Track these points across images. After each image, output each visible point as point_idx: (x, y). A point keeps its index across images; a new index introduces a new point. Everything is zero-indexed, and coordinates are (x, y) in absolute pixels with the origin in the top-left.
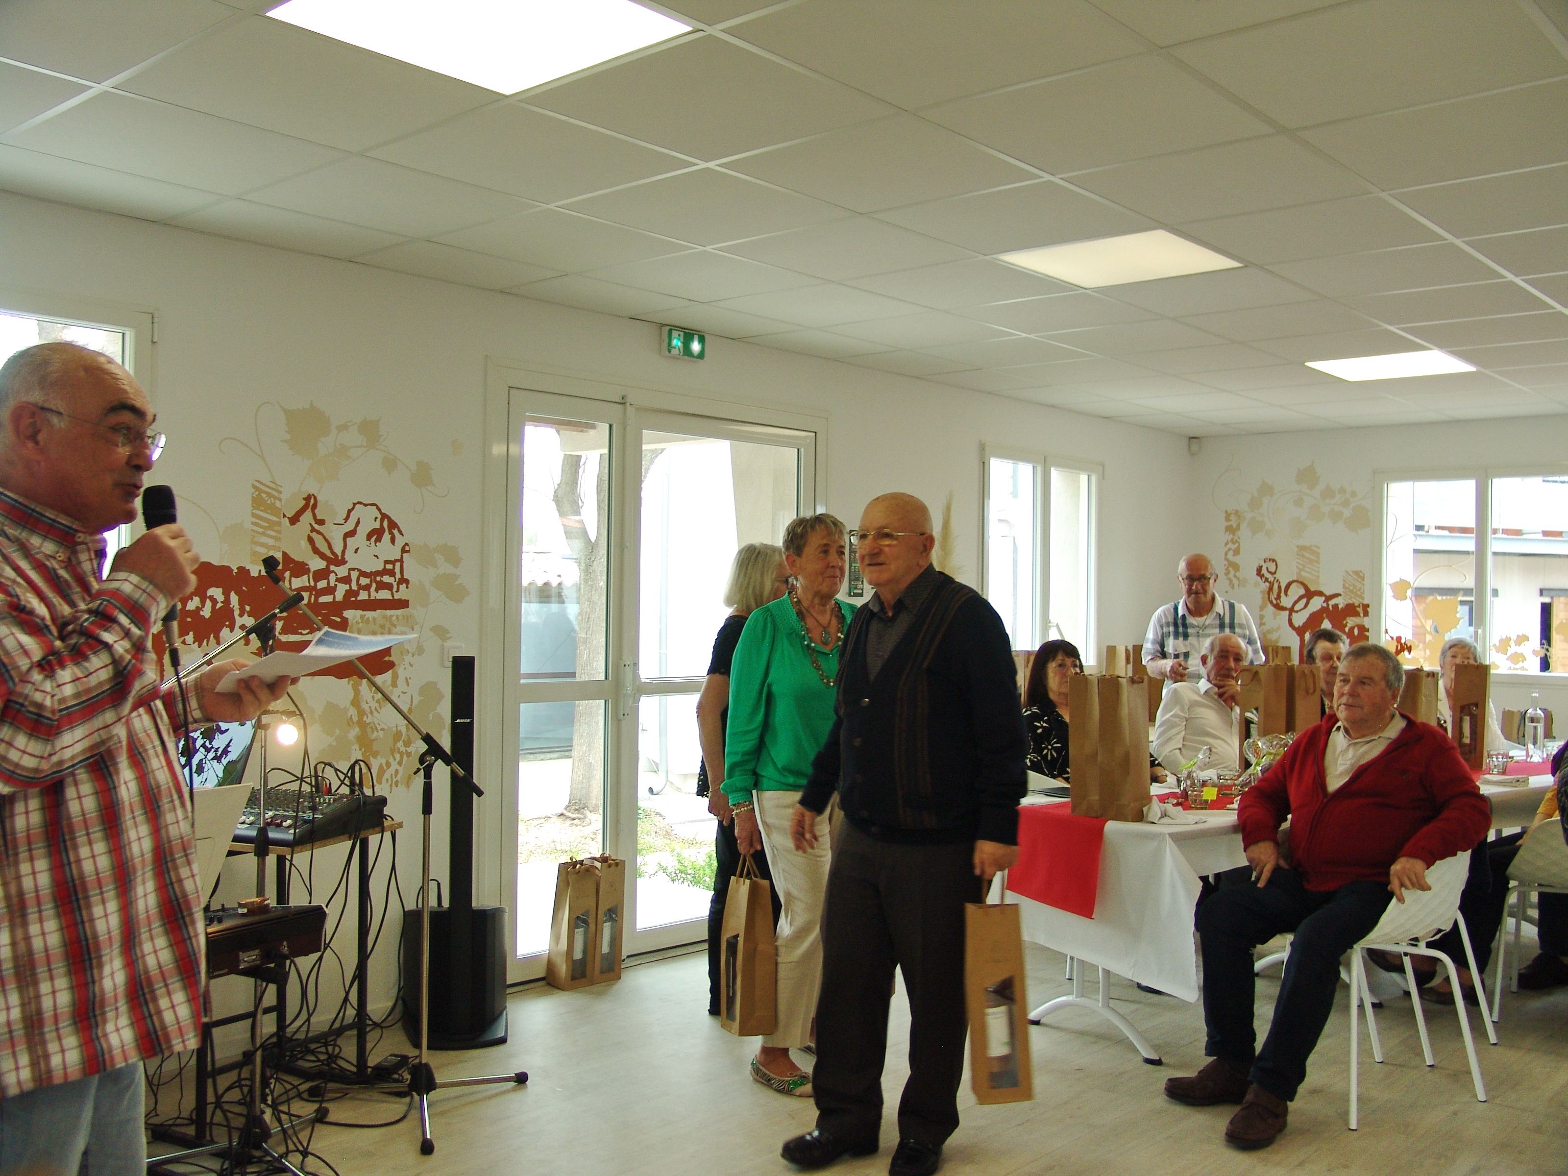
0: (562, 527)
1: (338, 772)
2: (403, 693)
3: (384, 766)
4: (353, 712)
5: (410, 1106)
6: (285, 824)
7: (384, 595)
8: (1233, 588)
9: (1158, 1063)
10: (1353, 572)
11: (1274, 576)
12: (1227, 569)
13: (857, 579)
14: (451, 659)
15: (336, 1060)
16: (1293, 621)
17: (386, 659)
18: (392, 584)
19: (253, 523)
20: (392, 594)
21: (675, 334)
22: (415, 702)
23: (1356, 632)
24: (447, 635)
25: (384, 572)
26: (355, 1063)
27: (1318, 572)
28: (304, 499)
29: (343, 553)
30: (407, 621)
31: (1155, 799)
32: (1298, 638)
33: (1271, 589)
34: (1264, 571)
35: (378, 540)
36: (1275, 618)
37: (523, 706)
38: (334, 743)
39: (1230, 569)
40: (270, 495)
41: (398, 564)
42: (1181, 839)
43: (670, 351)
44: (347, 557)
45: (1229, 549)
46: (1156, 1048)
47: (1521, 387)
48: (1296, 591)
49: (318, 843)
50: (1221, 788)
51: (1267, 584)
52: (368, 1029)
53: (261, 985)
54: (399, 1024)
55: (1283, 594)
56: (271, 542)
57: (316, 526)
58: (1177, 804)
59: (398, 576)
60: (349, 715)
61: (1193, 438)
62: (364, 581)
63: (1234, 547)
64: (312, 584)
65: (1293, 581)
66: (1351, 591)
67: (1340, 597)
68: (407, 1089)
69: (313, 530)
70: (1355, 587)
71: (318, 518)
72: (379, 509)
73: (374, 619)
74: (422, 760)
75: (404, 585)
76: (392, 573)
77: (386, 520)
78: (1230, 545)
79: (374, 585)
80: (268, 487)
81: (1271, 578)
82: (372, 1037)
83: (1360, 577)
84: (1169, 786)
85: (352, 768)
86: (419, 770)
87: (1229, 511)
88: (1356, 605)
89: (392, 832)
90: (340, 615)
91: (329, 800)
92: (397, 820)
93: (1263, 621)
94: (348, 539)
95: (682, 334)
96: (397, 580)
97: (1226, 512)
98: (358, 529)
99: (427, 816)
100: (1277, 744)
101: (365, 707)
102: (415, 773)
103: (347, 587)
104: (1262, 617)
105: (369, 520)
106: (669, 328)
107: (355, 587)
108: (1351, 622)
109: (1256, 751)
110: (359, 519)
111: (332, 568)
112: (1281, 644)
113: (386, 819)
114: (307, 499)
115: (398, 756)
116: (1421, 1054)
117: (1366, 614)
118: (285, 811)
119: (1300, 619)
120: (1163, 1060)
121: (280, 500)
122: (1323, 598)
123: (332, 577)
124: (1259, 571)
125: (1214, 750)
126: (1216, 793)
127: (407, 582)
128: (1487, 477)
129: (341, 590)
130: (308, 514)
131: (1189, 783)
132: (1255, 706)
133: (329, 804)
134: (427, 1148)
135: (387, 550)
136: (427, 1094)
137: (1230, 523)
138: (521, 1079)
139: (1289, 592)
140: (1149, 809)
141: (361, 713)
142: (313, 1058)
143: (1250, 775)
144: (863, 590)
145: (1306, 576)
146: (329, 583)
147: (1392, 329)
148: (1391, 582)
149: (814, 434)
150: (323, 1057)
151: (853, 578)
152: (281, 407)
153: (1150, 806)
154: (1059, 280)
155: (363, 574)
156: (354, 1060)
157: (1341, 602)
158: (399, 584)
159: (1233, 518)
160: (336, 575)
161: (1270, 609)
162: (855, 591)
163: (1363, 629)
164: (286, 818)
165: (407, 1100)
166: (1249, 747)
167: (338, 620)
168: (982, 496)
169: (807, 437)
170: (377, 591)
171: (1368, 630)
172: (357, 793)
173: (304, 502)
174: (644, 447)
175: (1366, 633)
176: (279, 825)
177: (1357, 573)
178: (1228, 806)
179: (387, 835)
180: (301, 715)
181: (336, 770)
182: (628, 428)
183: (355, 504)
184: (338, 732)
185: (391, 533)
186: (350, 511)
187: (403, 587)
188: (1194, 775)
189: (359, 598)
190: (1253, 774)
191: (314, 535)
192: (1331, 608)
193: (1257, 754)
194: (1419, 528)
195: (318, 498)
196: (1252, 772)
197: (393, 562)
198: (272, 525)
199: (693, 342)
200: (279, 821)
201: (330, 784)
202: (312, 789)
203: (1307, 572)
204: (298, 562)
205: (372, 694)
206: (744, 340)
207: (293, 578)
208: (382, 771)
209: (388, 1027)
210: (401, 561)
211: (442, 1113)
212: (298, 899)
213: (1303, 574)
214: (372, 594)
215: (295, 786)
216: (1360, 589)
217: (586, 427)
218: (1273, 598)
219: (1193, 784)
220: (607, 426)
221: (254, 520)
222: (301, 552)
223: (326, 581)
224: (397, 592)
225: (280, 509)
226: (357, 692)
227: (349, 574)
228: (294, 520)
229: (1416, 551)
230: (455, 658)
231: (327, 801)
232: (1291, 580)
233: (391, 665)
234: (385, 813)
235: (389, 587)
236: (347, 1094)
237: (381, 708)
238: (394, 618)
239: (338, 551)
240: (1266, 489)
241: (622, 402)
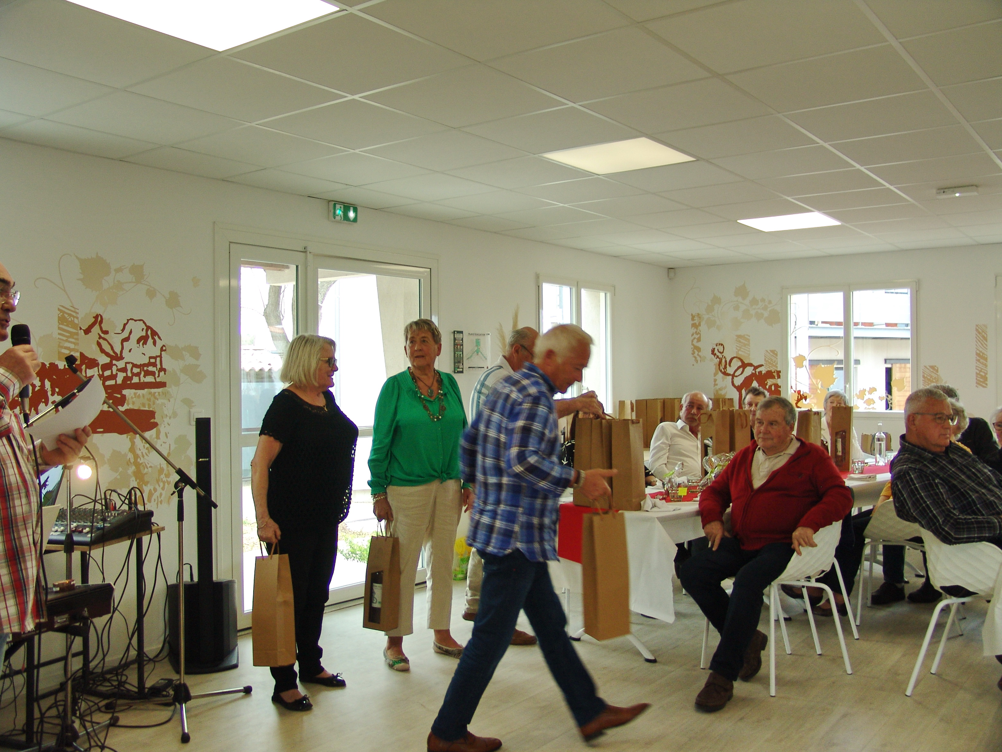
0: (270, 333)
1: (120, 496)
2: (164, 442)
3: (152, 489)
4: (130, 456)
5: (174, 711)
6: (84, 531)
7: (150, 379)
8: (697, 362)
9: (654, 661)
10: (770, 351)
11: (722, 354)
12: (693, 351)
13: (459, 362)
14: (195, 420)
15: (124, 685)
16: (735, 382)
17: (152, 421)
18: (154, 372)
19: (59, 334)
20: (155, 379)
21: (338, 206)
22: (172, 448)
23: (773, 388)
24: (193, 404)
25: (149, 364)
26: (136, 685)
27: (749, 351)
28: (94, 317)
29: (121, 352)
30: (166, 396)
31: (648, 495)
32: (738, 393)
33: (720, 362)
34: (716, 351)
35: (145, 343)
36: (723, 381)
37: (244, 449)
38: (119, 477)
39: (695, 351)
40: (70, 315)
41: (158, 359)
42: (664, 520)
43: (335, 218)
44: (124, 355)
45: (694, 338)
46: (652, 652)
47: (868, 235)
48: (736, 363)
49: (108, 543)
50: (689, 488)
51: (718, 360)
52: (145, 663)
53: (71, 638)
54: (167, 659)
55: (728, 366)
56: (72, 346)
57: (102, 335)
58: (663, 499)
59: (159, 366)
60: (128, 458)
61: (670, 268)
62: (136, 370)
63: (697, 337)
64: (101, 373)
65: (734, 357)
66: (770, 363)
67: (763, 367)
68: (171, 701)
69: (100, 337)
70: (772, 360)
71: (104, 329)
72: (144, 323)
73: (143, 395)
74: (176, 486)
75: (163, 372)
76: (154, 365)
77: (150, 330)
78: (695, 336)
79: (143, 373)
80: (68, 309)
81: (720, 356)
82: (147, 669)
83: (774, 353)
84: (657, 488)
85: (130, 493)
86: (174, 492)
87: (694, 314)
88: (773, 371)
89: (157, 533)
90: (120, 393)
91: (115, 514)
92: (161, 525)
93: (716, 383)
94: (125, 343)
95: (342, 206)
96: (158, 369)
97: (692, 314)
98: (131, 336)
99: (181, 523)
100: (724, 459)
101: (139, 453)
102: (172, 495)
103: (125, 374)
104: (715, 380)
105: (138, 331)
106: (334, 202)
107: (130, 374)
108: (770, 382)
109: (710, 464)
110: (131, 330)
111: (114, 362)
112: (728, 397)
113: (154, 525)
114: (96, 317)
115: (161, 484)
116: (814, 647)
117: (779, 377)
118: (85, 522)
119: (738, 381)
120: (657, 659)
121: (77, 318)
122: (753, 368)
123: (114, 368)
124: (713, 351)
125: (685, 464)
126: (686, 491)
127: (165, 370)
128: (850, 291)
129: (121, 377)
130: (97, 327)
131: (669, 485)
132: (710, 436)
133: (115, 516)
134: (185, 739)
135: (151, 350)
136: (185, 703)
137: (695, 322)
138: (248, 690)
139: (731, 365)
140: (644, 503)
141: (136, 457)
142: (108, 684)
143: (707, 479)
144: (463, 369)
145: (742, 354)
146: (112, 372)
147: (789, 198)
148: (794, 357)
149: (429, 270)
150: (115, 683)
151: (456, 361)
152: (77, 257)
153: (645, 502)
154: (583, 170)
155: (135, 366)
156: (136, 684)
157: (763, 370)
158: (159, 372)
159: (696, 318)
160: (117, 367)
161: (720, 375)
162: (458, 370)
163: (777, 386)
164: (85, 527)
165: (172, 708)
166: (707, 461)
167: (119, 396)
168: (538, 307)
169: (426, 272)
170: (145, 376)
171: (780, 387)
172: (133, 509)
173: (94, 319)
174: (320, 280)
175: (779, 389)
176: (81, 532)
177: (772, 351)
178: (694, 499)
179: (155, 536)
180: (94, 459)
181: (119, 494)
182: (309, 268)
183: (128, 320)
184: (121, 469)
185: (153, 338)
186: (125, 325)
187: (162, 373)
188: (673, 480)
189: (133, 382)
190: (709, 479)
191: (101, 341)
192: (757, 373)
193: (712, 466)
194: (812, 323)
195: (103, 317)
196: (708, 477)
197: (155, 358)
198: (72, 335)
199: (349, 211)
200: (80, 529)
201: (115, 503)
202: (102, 507)
203: (742, 351)
204: (91, 358)
205: (143, 444)
206: (383, 210)
207: (88, 370)
208: (151, 494)
209: (161, 660)
210: (160, 356)
211: (196, 715)
212: (95, 579)
213: (740, 353)
214: (141, 378)
215: (91, 506)
216: (775, 361)
217: (283, 268)
218: (722, 368)
219: (672, 486)
220: (295, 267)
221: (60, 332)
222: (93, 352)
223: (110, 371)
224: (159, 376)
225: (78, 324)
226: (133, 443)
227: (126, 365)
228: (87, 331)
229: (810, 337)
230: (197, 419)
231: (113, 514)
232: (733, 356)
233: (155, 425)
234: (152, 521)
235: (153, 373)
236: (131, 707)
237: (149, 452)
238: (157, 394)
239: (118, 351)
240: (716, 300)
241: (305, 251)
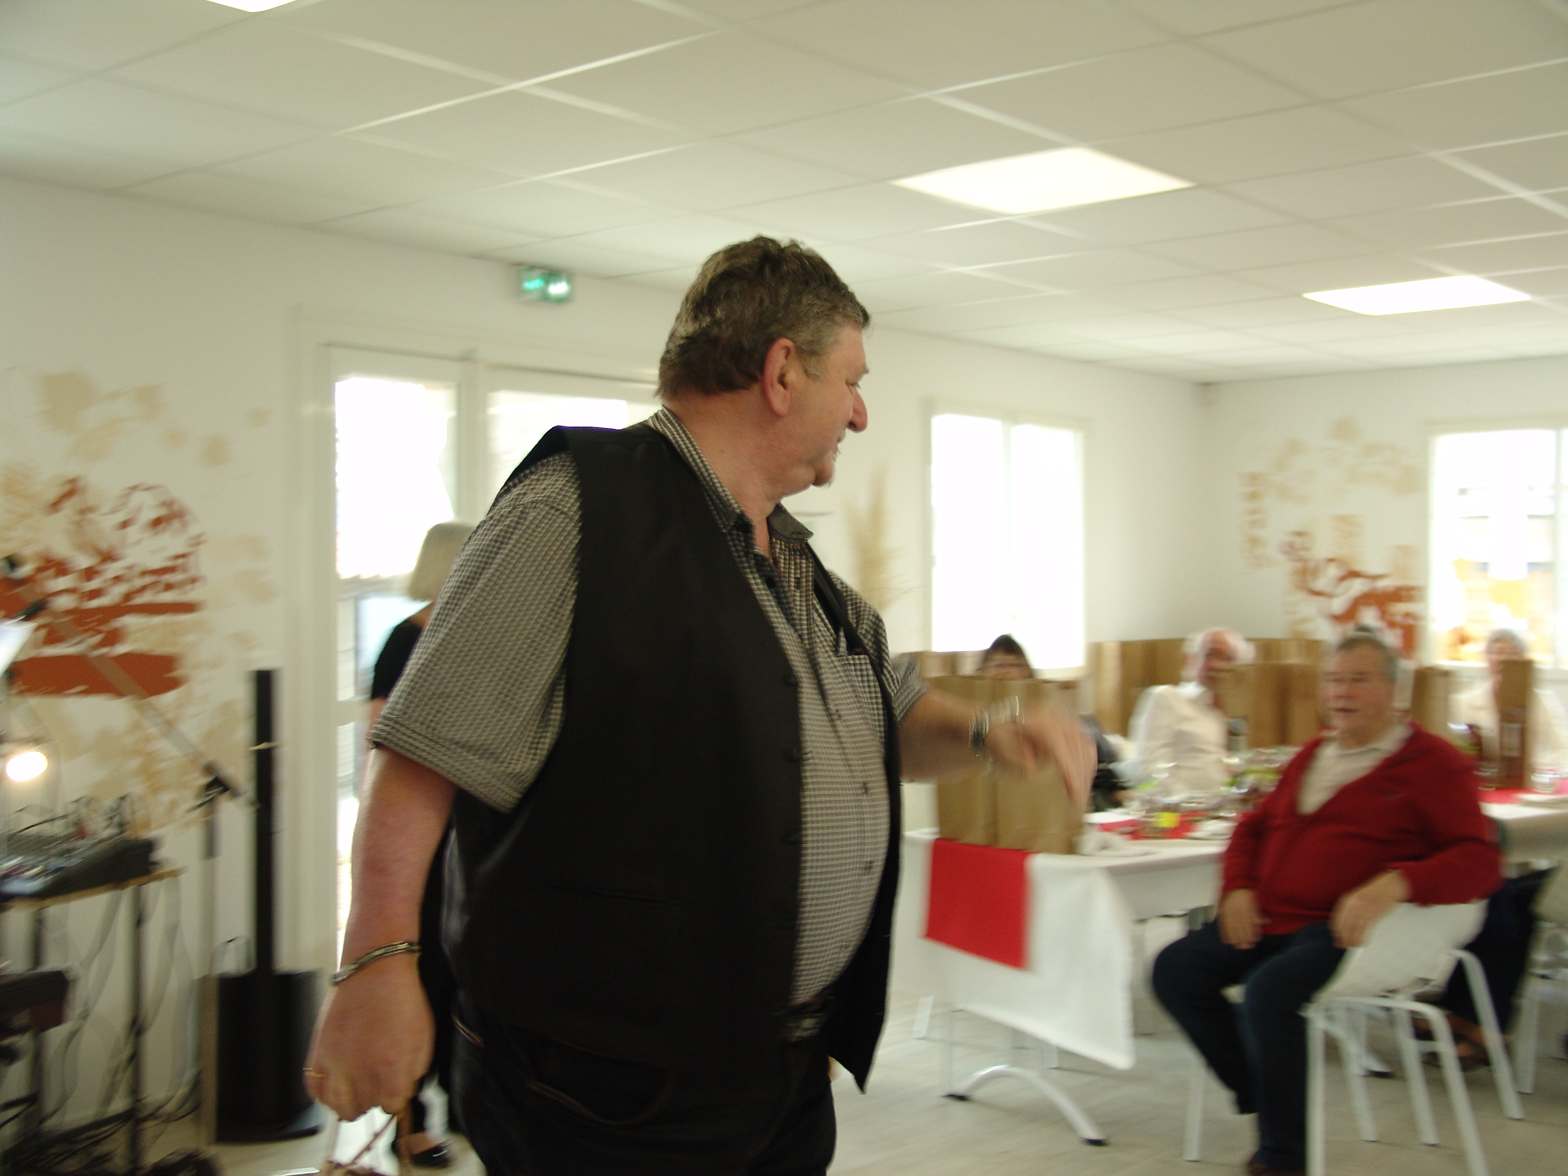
2: (198, 714)
6: (29, 874)
7: (170, 597)
9: (1101, 1144)
11: (1306, 553)
14: (253, 674)
16: (1331, 609)
18: (179, 583)
20: (177, 596)
21: (531, 274)
22: (213, 725)
24: (253, 644)
25: (169, 570)
27: (1361, 548)
28: (66, 483)
30: (197, 627)
31: (1094, 828)
32: (1337, 629)
33: (1302, 569)
34: (1294, 548)
35: (166, 529)
36: (1306, 605)
41: (191, 559)
42: (1117, 873)
43: (522, 296)
44: (123, 553)
45: (1251, 521)
46: (1101, 1125)
48: (1333, 571)
50: (1186, 814)
51: (1298, 564)
55: (1317, 576)
58: (1129, 833)
59: (188, 573)
61: (1206, 384)
62: (145, 581)
63: (1256, 518)
65: (1330, 560)
66: (1400, 571)
67: (1386, 579)
70: (1402, 566)
72: (160, 493)
73: (157, 627)
74: (201, 795)
76: (183, 569)
77: (174, 505)
78: (1253, 516)
79: (156, 586)
81: (1302, 556)
82: (149, 1130)
83: (1406, 552)
84: (1130, 812)
85: (121, 803)
86: (198, 806)
87: (1250, 474)
88: (1404, 587)
89: (171, 880)
90: (113, 622)
91: (87, 844)
92: (175, 865)
93: (1293, 610)
94: (124, 530)
95: (540, 274)
97: (1245, 474)
98: (137, 517)
99: (211, 860)
103: (122, 589)
104: (1289, 604)
105: (150, 508)
106: (524, 266)
107: (131, 589)
110: (136, 506)
111: (103, 565)
113: (159, 865)
114: (70, 483)
116: (1419, 1131)
118: (33, 858)
119: (1338, 605)
120: (1107, 1141)
121: (36, 483)
122: (1366, 580)
124: (1288, 547)
126: (1178, 819)
130: (73, 500)
133: (86, 849)
137: (1253, 489)
140: (1083, 840)
145: (1344, 553)
146: (97, 584)
152: (34, 372)
153: (1086, 837)
154: (979, 207)
155: (143, 572)
157: (1388, 584)
159: (1255, 482)
160: (109, 574)
161: (1300, 594)
167: (111, 628)
170: (161, 592)
171: (1414, 618)
172: (126, 834)
173: (68, 486)
175: (1416, 624)
176: (21, 875)
177: (1402, 548)
178: (1191, 834)
182: (476, 390)
183: (131, 489)
185: (182, 520)
186: (123, 498)
189: (137, 602)
191: (83, 525)
192: (1374, 591)
195: (86, 482)
197: (185, 557)
202: (67, 831)
203: (1347, 548)
204: (59, 560)
206: (620, 279)
207: (51, 580)
209: (176, 1118)
210: (192, 555)
212: (52, 963)
213: (1343, 550)
214: (152, 596)
215: (44, 829)
216: (1412, 568)
219: (1148, 810)
220: (454, 387)
222: (62, 548)
223: (97, 581)
224: (187, 592)
225: (35, 495)
227: (125, 572)
228: (55, 507)
230: (254, 671)
232: (1328, 557)
233: (178, 682)
234: (155, 858)
235: (172, 587)
238: (184, 624)
239: (113, 543)
240: (1294, 447)
241: (466, 358)
